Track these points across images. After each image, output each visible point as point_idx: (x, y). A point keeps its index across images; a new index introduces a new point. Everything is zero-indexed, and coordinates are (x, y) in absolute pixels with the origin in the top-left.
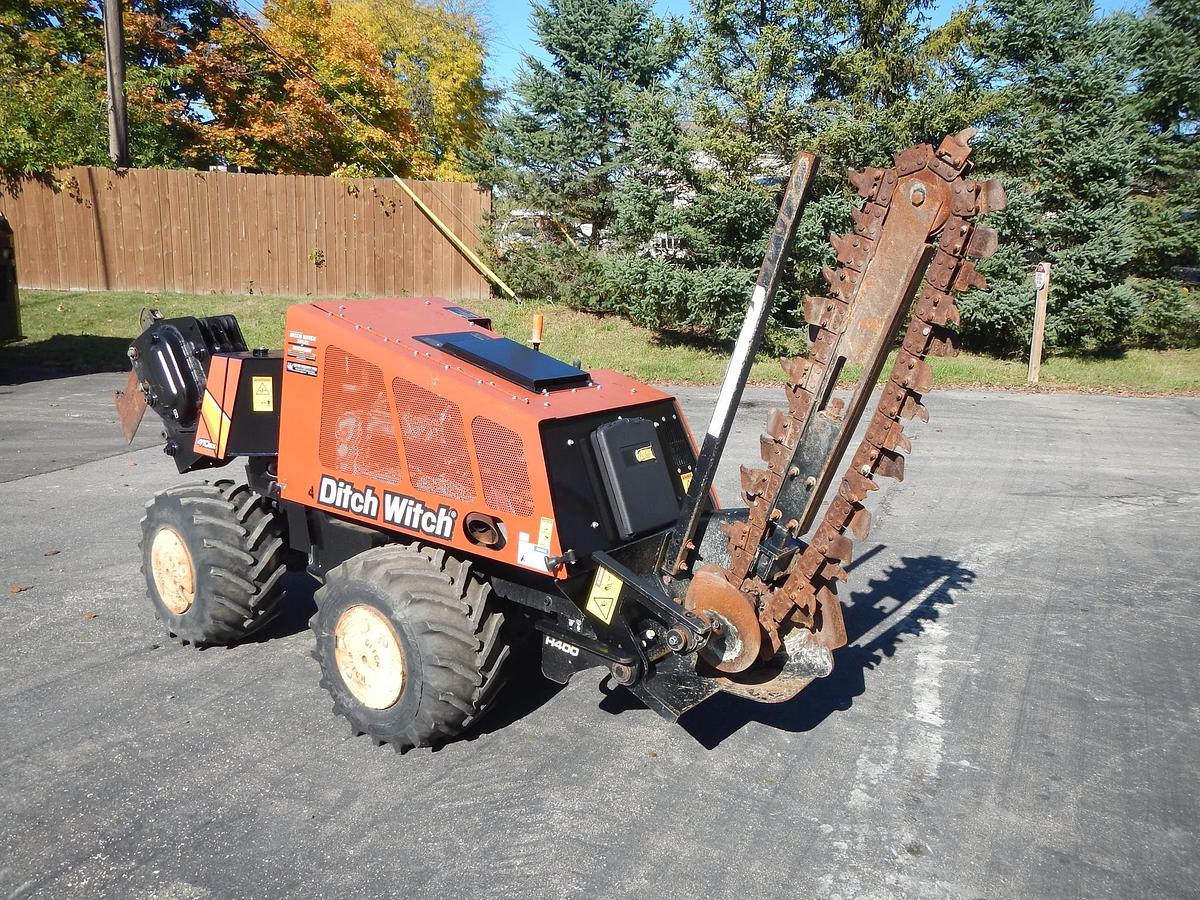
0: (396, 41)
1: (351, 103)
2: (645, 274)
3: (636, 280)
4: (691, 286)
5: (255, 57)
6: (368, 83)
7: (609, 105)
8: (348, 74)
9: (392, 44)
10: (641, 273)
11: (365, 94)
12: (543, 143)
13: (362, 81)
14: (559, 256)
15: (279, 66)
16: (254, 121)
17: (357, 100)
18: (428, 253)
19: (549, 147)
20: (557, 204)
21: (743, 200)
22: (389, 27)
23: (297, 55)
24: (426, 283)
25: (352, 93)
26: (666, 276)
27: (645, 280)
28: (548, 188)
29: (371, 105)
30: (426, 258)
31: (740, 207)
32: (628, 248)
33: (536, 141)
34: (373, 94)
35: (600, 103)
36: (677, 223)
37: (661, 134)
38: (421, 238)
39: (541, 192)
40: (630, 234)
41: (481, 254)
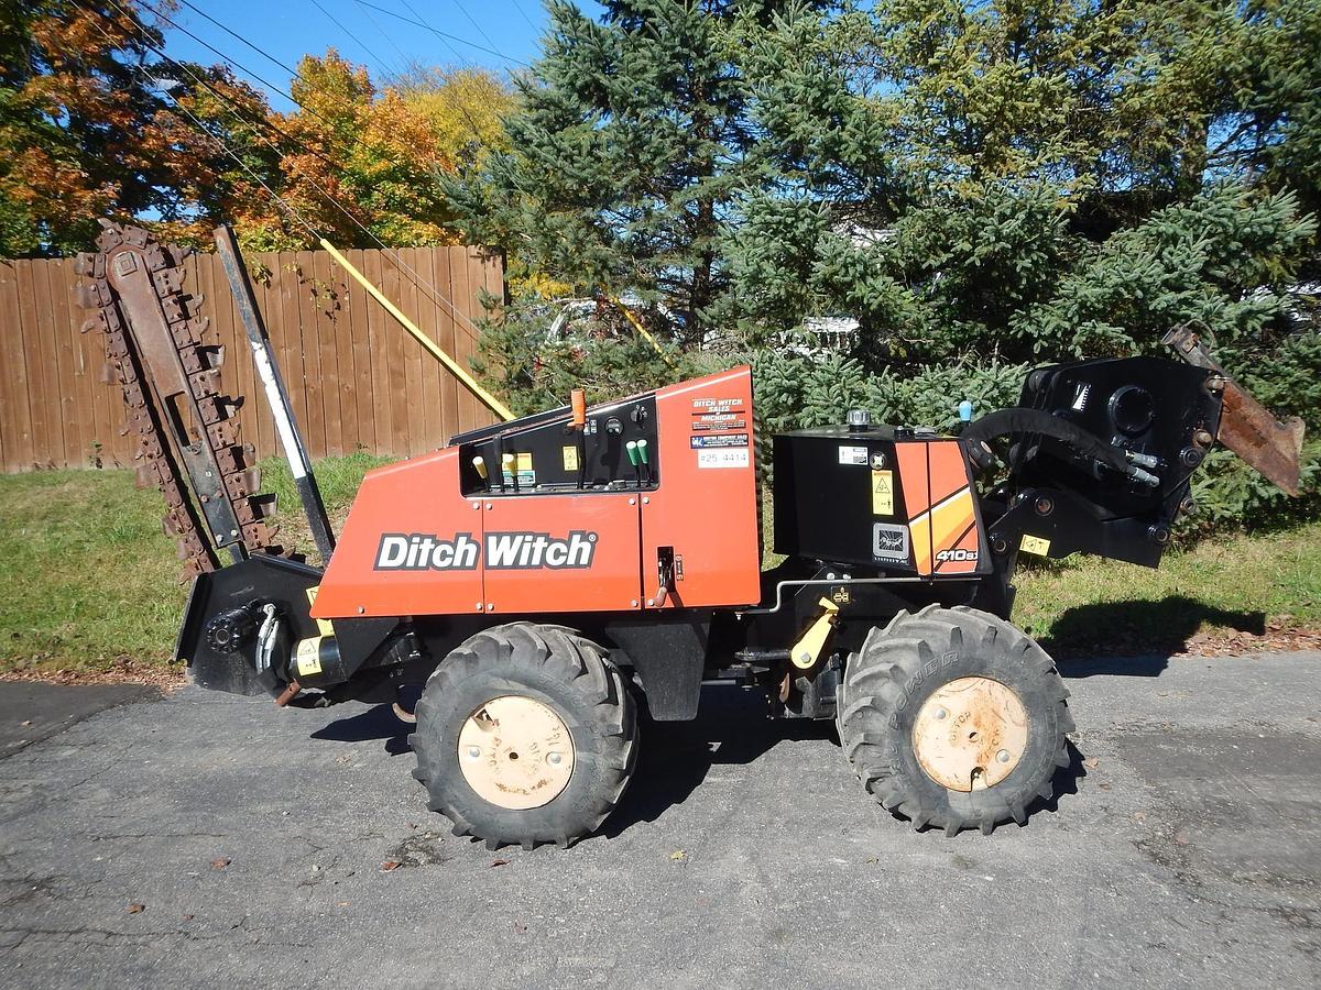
0: (476, 133)
1: (393, 193)
2: (798, 393)
3: (776, 405)
4: (907, 414)
5: (241, 128)
6: (415, 167)
7: (705, 63)
8: (390, 157)
9: (470, 137)
10: (789, 390)
11: (412, 182)
12: (578, 147)
13: (408, 164)
14: (620, 367)
15: (273, 139)
16: (240, 215)
17: (401, 190)
18: (398, 376)
19: (590, 153)
20: (611, 264)
21: (1014, 212)
22: (468, 119)
23: (307, 129)
24: (397, 428)
25: (396, 181)
26: (846, 394)
27: (798, 406)
28: (594, 236)
29: (420, 195)
30: (396, 386)
31: (1011, 226)
32: (757, 341)
33: (565, 145)
34: (422, 181)
35: (686, 59)
36: (863, 277)
37: (814, 92)
38: (383, 350)
39: (580, 244)
40: (760, 313)
41: (480, 371)
